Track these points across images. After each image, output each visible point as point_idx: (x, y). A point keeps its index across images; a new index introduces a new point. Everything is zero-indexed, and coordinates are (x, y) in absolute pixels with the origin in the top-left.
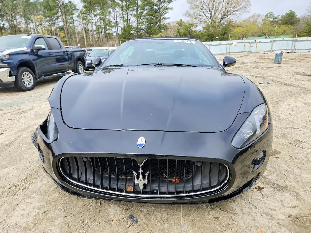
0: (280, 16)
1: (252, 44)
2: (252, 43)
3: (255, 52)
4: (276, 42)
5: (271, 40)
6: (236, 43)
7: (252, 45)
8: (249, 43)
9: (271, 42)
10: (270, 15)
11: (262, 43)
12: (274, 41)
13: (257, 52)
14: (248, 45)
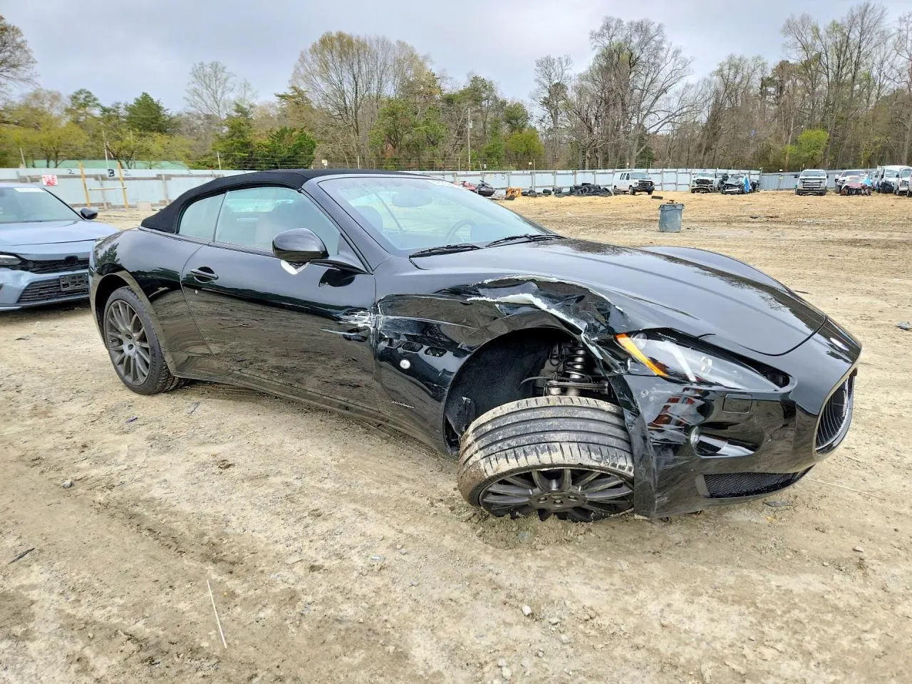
0: (122, 106)
1: (104, 182)
2: (104, 178)
3: (123, 207)
4: (173, 178)
5: (159, 173)
6: (50, 177)
7: (108, 184)
8: (96, 178)
9: (159, 177)
10: (84, 99)
11: (135, 179)
12: (168, 177)
13: (130, 207)
14: (92, 183)
